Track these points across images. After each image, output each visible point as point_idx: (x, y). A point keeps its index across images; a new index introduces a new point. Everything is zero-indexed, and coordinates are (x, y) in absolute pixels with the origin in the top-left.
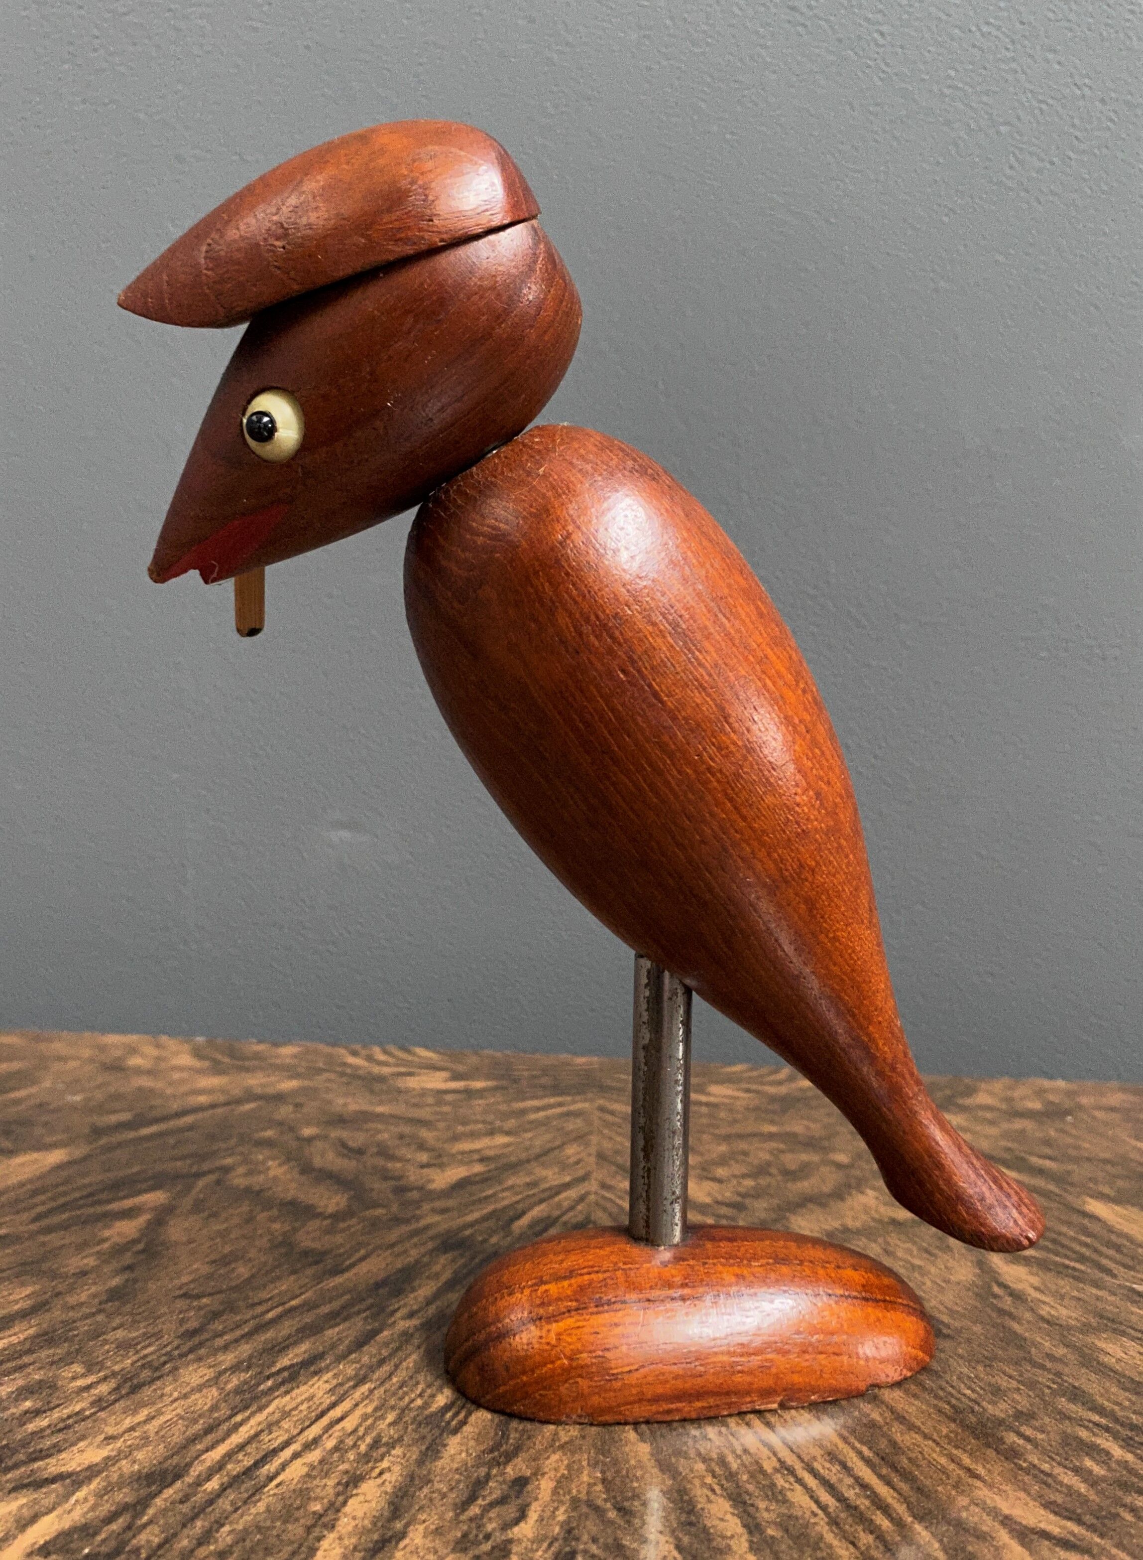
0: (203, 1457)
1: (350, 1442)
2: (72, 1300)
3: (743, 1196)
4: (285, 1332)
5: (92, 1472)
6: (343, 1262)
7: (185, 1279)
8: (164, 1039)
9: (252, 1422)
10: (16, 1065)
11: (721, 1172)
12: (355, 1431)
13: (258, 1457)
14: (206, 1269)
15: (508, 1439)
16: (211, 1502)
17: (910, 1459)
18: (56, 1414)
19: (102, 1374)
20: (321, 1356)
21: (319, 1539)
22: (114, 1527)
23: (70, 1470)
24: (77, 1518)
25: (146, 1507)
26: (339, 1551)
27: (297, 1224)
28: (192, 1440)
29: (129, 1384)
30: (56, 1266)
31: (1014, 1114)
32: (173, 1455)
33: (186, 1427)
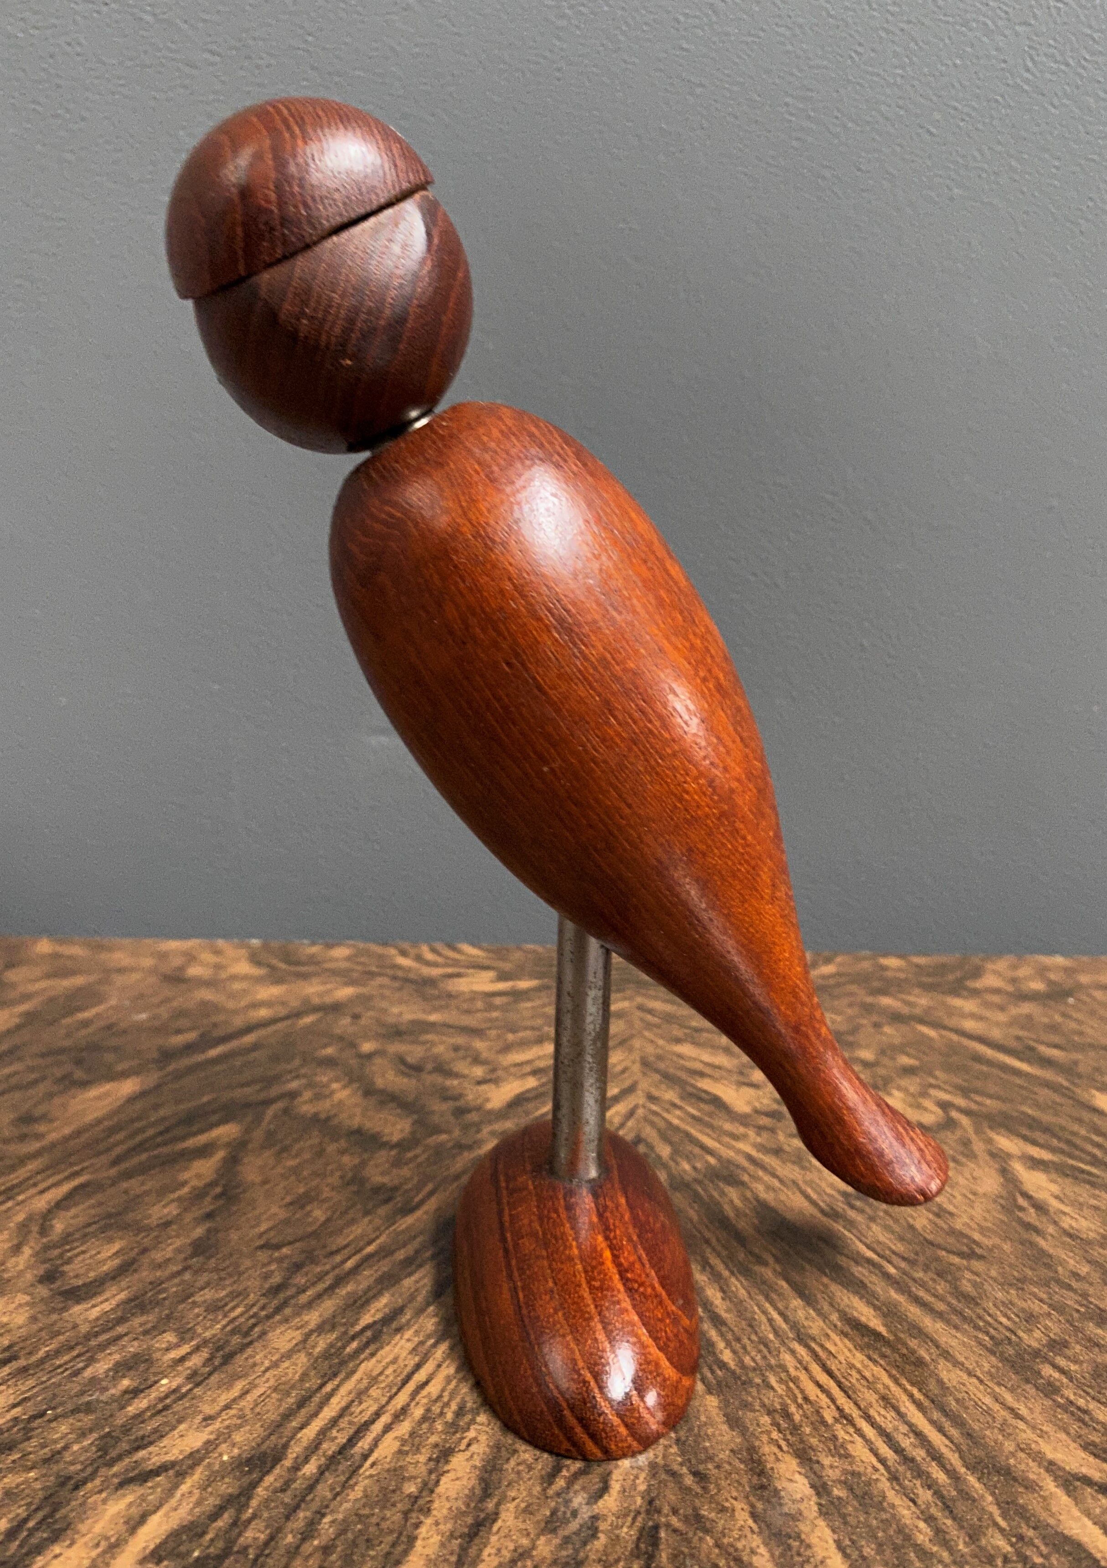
0: (299, 1435)
1: (436, 1409)
2: (158, 1256)
4: (364, 1284)
5: (194, 1459)
6: (413, 1198)
7: (263, 1227)
8: (220, 943)
9: (343, 1391)
10: (82, 980)
12: (440, 1397)
13: (351, 1431)
14: (283, 1214)
16: (311, 1488)
18: (154, 1394)
19: (194, 1343)
20: (401, 1310)
21: (417, 1526)
22: (220, 1523)
23: (172, 1459)
24: (184, 1515)
25: (249, 1498)
26: (436, 1539)
27: (366, 1156)
28: (287, 1416)
29: (221, 1353)
30: (139, 1217)
31: (1022, 995)
32: (270, 1435)
33: (280, 1400)
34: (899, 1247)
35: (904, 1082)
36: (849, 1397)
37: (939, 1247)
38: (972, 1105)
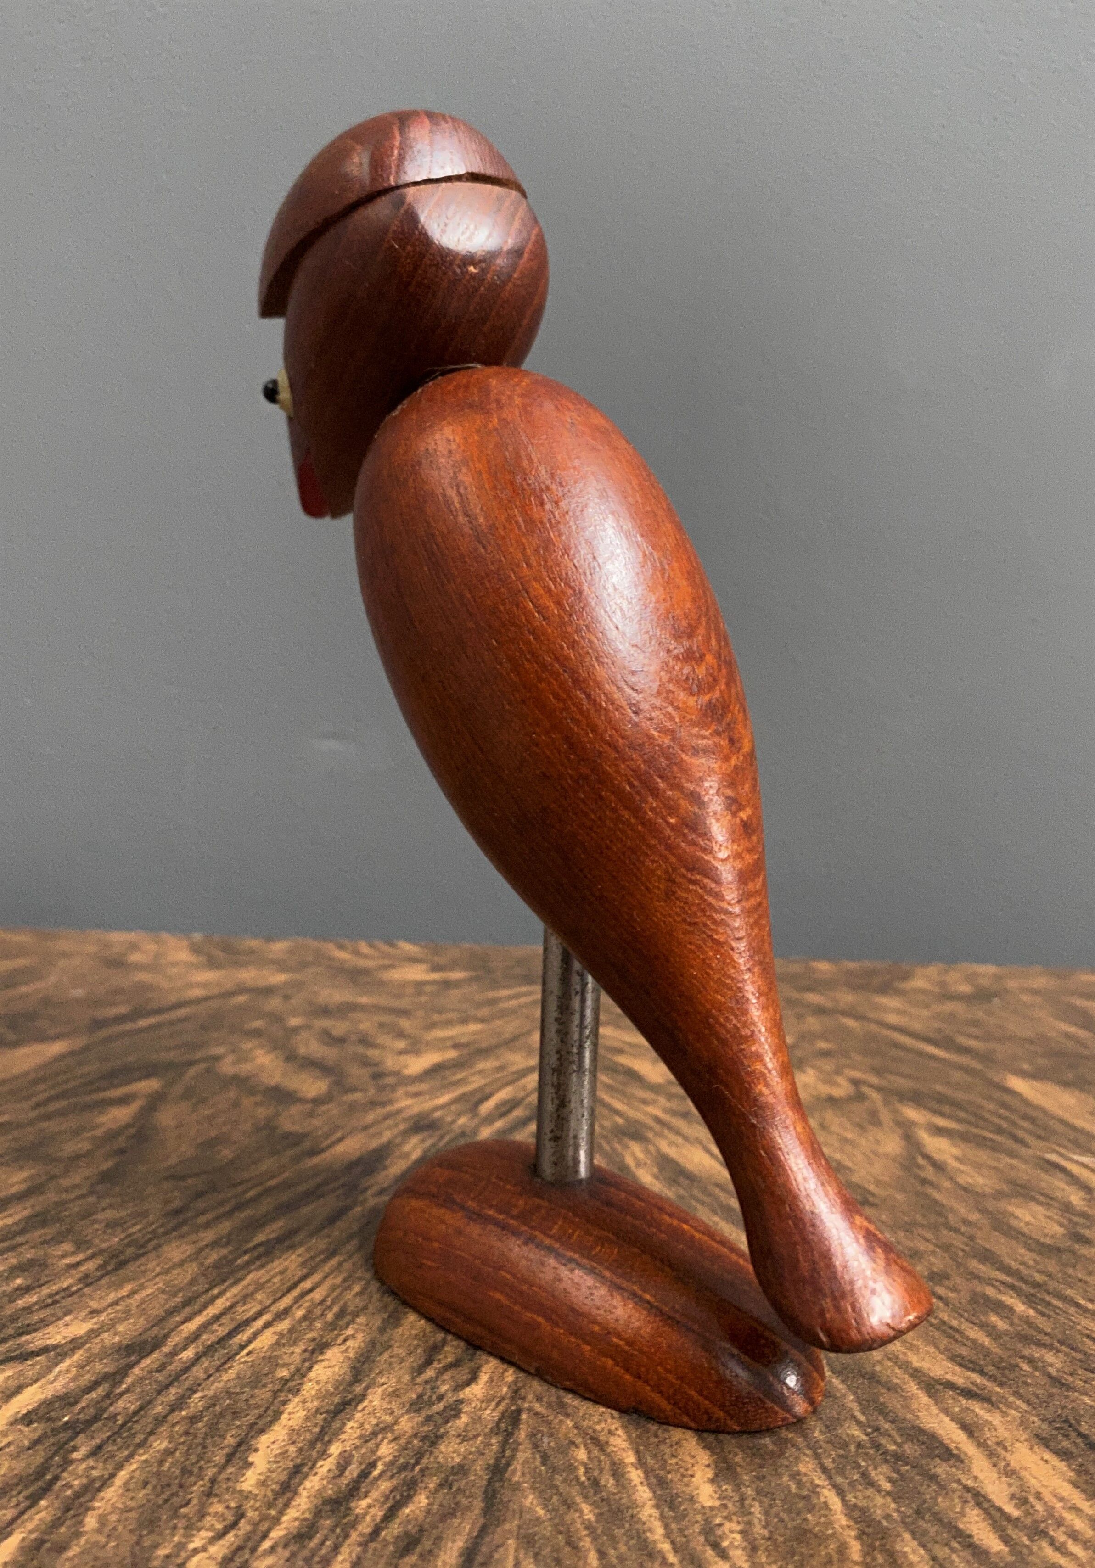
0: (181, 1328)
1: (318, 1311)
4: (262, 1210)
5: (75, 1344)
6: (321, 1144)
7: (170, 1163)
8: (165, 935)
9: (228, 1294)
12: (324, 1300)
13: (232, 1326)
14: (192, 1152)
16: (186, 1370)
18: (45, 1291)
19: (89, 1252)
20: (295, 1232)
21: (285, 1403)
22: (93, 1395)
23: (55, 1342)
24: (59, 1388)
25: (126, 1375)
26: (302, 1414)
27: (280, 1108)
28: (171, 1313)
29: (115, 1260)
30: (52, 1151)
31: (948, 996)
32: (153, 1326)
33: (167, 1300)
35: (819, 1063)
38: (884, 1083)
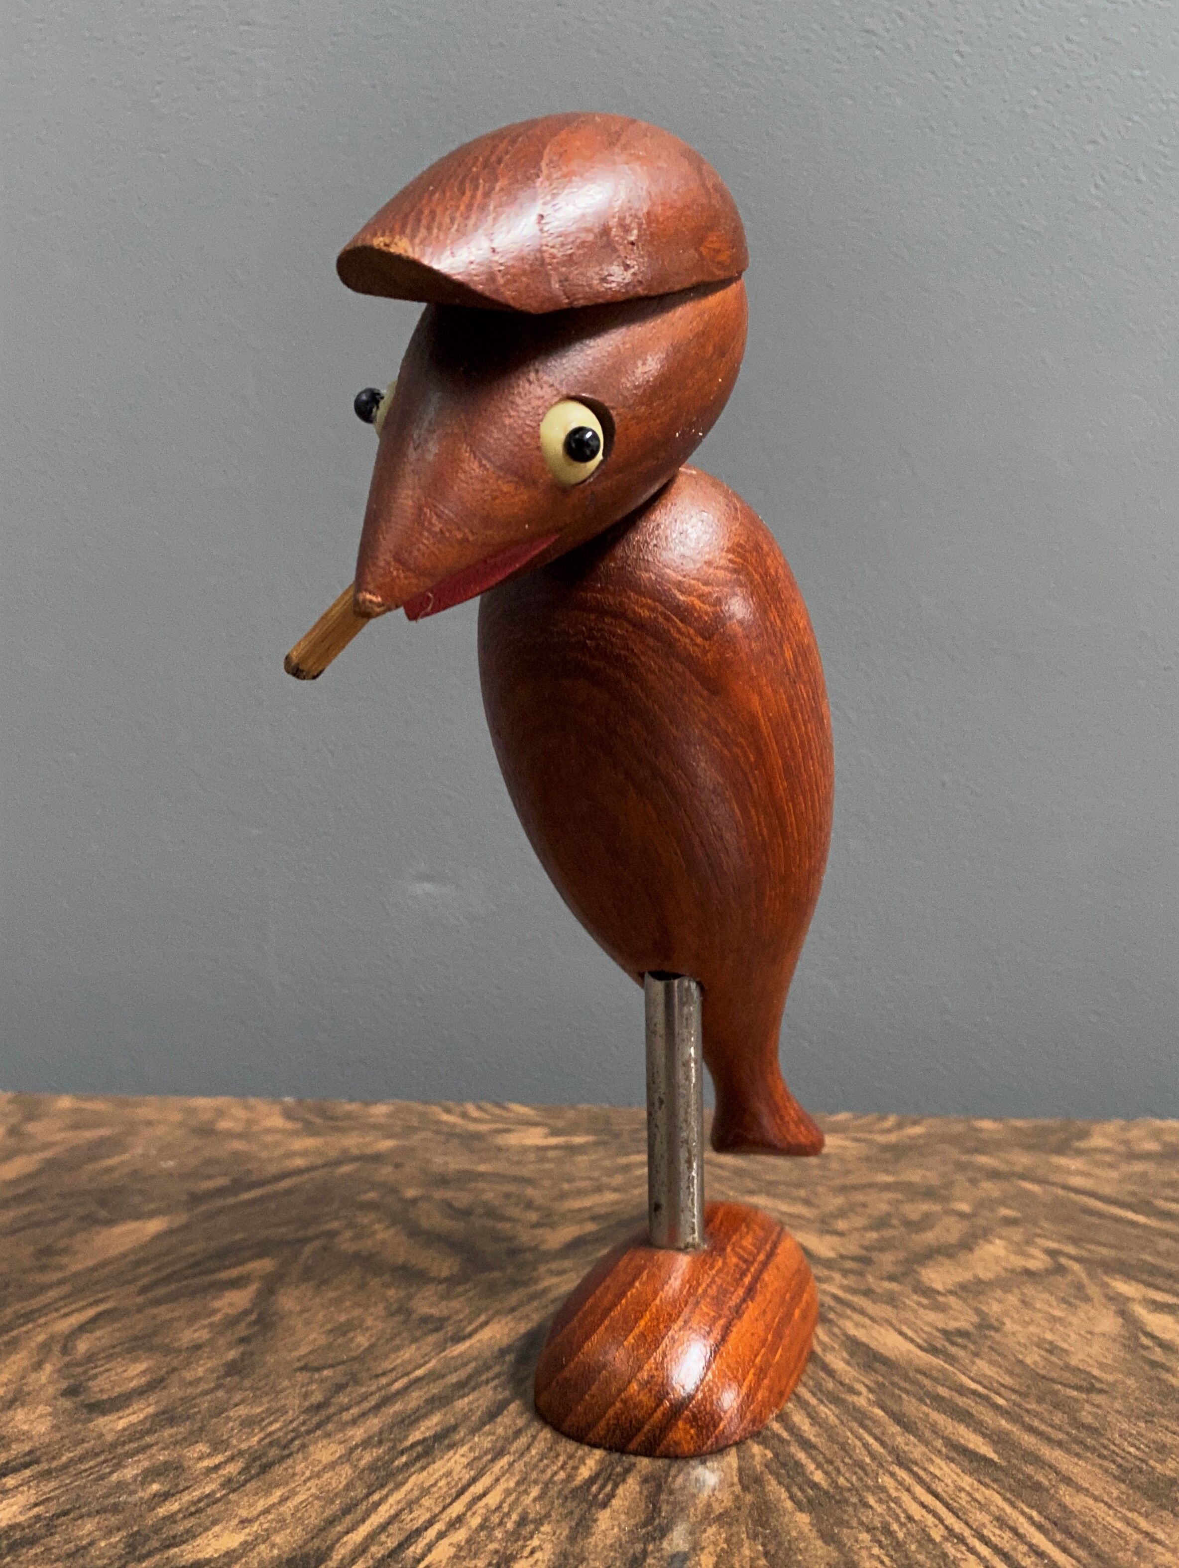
0: (345, 1539)
1: (495, 1519)
2: (189, 1375)
3: (866, 1248)
4: (413, 1404)
5: (232, 1557)
6: (465, 1328)
7: (303, 1351)
8: (252, 1101)
9: (391, 1500)
10: (104, 1132)
11: (841, 1225)
12: (499, 1507)
13: (402, 1538)
14: (323, 1340)
15: (660, 1512)
17: (1083, 1524)
18: (186, 1498)
19: (228, 1453)
20: (454, 1428)
23: (207, 1556)
27: (413, 1289)
28: (331, 1522)
29: (258, 1463)
30: (167, 1340)
31: (1133, 1156)
32: (312, 1538)
33: (323, 1507)
34: (1008, 1380)
35: (1006, 1231)
36: (958, 1517)
37: (1053, 1380)
38: (1084, 1254)
